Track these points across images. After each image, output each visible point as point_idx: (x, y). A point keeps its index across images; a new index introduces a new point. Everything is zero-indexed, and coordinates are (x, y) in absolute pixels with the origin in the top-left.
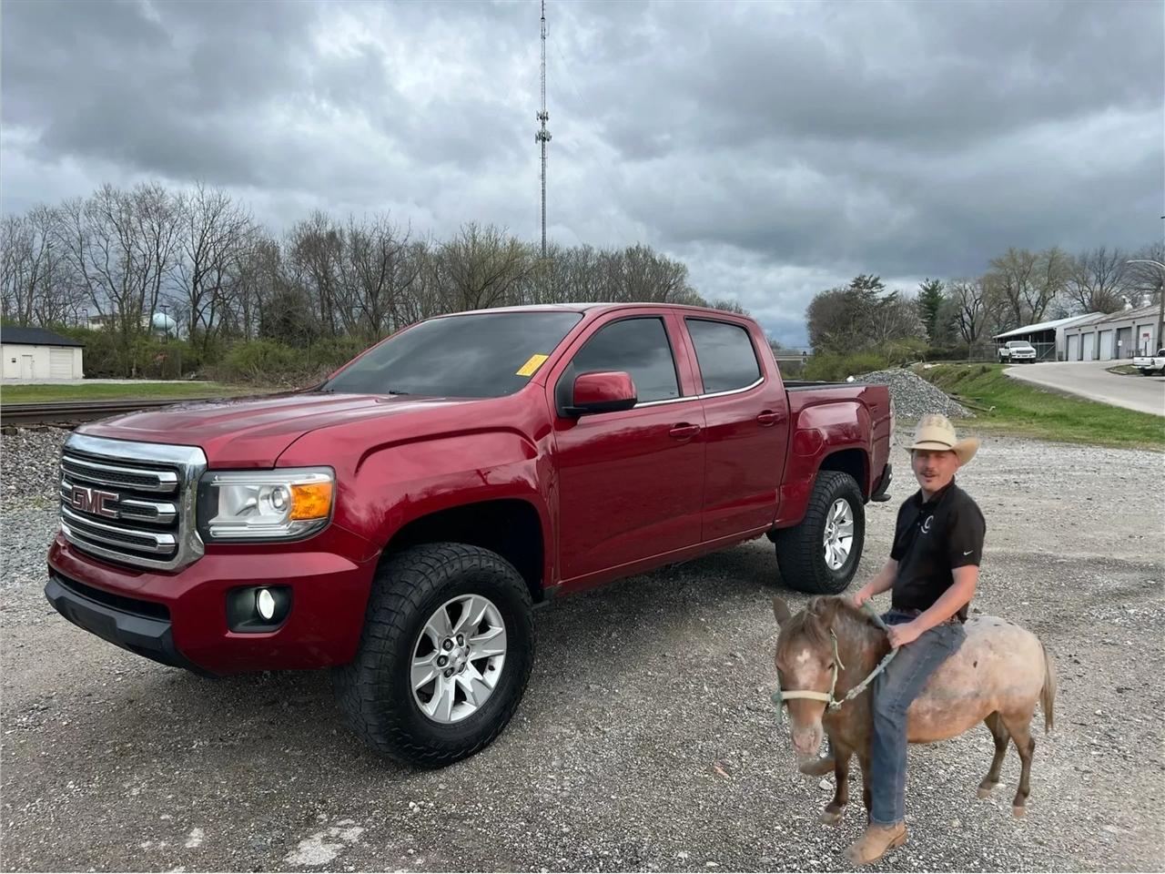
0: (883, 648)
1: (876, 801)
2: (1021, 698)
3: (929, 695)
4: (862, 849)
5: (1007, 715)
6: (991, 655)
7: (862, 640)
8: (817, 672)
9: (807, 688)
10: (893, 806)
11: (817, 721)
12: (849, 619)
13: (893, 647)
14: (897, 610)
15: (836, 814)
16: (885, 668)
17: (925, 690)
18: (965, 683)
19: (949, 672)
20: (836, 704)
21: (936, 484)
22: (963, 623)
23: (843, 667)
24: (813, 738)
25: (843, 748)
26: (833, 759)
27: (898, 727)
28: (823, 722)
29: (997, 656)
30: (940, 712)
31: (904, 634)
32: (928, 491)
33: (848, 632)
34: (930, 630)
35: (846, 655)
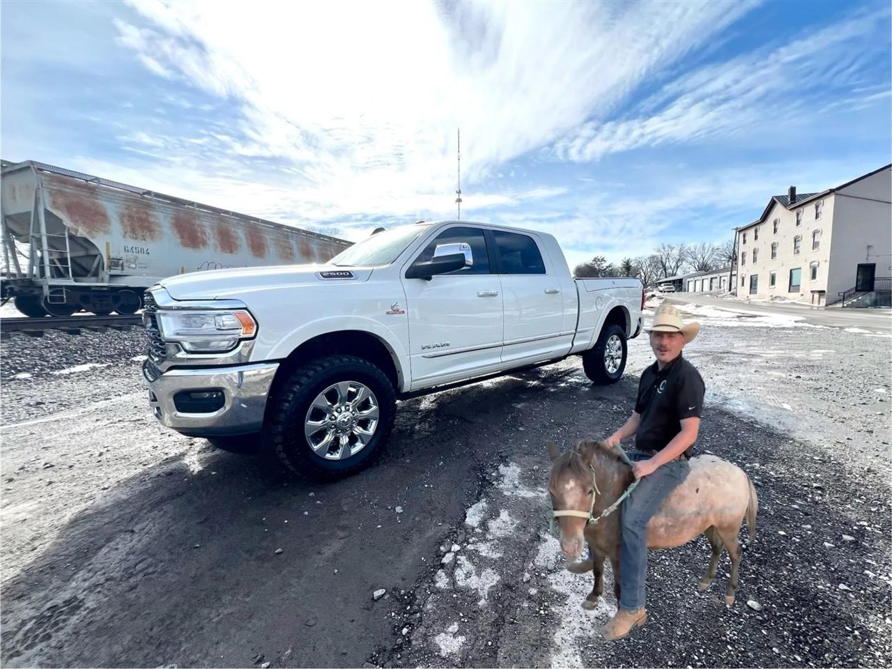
0: (629, 478)
1: (623, 592)
2: (731, 516)
3: (663, 514)
4: (613, 628)
5: (721, 528)
6: (709, 484)
7: (613, 473)
8: (580, 495)
9: (572, 508)
10: (636, 596)
11: (580, 533)
12: (604, 457)
13: (636, 478)
14: (639, 450)
15: (594, 602)
16: (630, 494)
17: (660, 509)
18: (690, 504)
19: (678, 497)
20: (594, 520)
21: (669, 357)
22: (688, 460)
23: (599, 493)
24: (577, 546)
25: (599, 553)
26: (592, 561)
27: (640, 537)
28: (584, 534)
29: (713, 485)
30: (672, 526)
31: (645, 468)
32: (662, 362)
33: (603, 466)
34: (664, 465)
35: (602, 483)
